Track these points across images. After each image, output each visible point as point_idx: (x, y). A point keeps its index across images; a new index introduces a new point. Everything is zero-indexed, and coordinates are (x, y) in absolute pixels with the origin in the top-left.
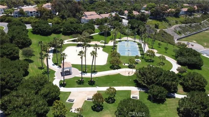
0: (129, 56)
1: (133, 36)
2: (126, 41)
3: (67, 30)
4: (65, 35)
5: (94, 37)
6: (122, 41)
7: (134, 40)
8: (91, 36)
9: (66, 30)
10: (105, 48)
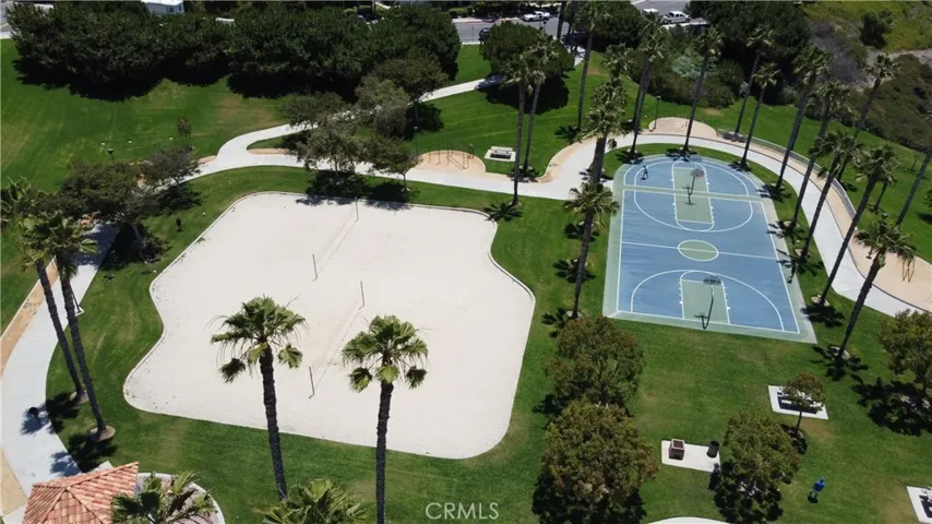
0: (715, 324)
1: (726, 105)
2: (673, 152)
3: (262, 61)
4: (246, 96)
5: (442, 115)
6: (647, 159)
7: (737, 150)
8: (423, 106)
9: (253, 59)
10: (514, 226)
